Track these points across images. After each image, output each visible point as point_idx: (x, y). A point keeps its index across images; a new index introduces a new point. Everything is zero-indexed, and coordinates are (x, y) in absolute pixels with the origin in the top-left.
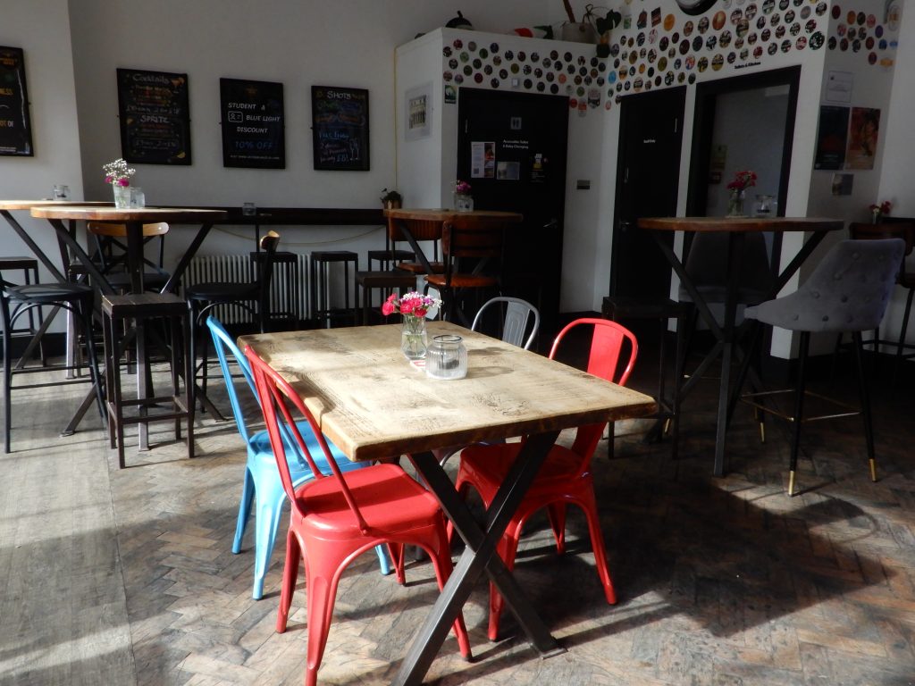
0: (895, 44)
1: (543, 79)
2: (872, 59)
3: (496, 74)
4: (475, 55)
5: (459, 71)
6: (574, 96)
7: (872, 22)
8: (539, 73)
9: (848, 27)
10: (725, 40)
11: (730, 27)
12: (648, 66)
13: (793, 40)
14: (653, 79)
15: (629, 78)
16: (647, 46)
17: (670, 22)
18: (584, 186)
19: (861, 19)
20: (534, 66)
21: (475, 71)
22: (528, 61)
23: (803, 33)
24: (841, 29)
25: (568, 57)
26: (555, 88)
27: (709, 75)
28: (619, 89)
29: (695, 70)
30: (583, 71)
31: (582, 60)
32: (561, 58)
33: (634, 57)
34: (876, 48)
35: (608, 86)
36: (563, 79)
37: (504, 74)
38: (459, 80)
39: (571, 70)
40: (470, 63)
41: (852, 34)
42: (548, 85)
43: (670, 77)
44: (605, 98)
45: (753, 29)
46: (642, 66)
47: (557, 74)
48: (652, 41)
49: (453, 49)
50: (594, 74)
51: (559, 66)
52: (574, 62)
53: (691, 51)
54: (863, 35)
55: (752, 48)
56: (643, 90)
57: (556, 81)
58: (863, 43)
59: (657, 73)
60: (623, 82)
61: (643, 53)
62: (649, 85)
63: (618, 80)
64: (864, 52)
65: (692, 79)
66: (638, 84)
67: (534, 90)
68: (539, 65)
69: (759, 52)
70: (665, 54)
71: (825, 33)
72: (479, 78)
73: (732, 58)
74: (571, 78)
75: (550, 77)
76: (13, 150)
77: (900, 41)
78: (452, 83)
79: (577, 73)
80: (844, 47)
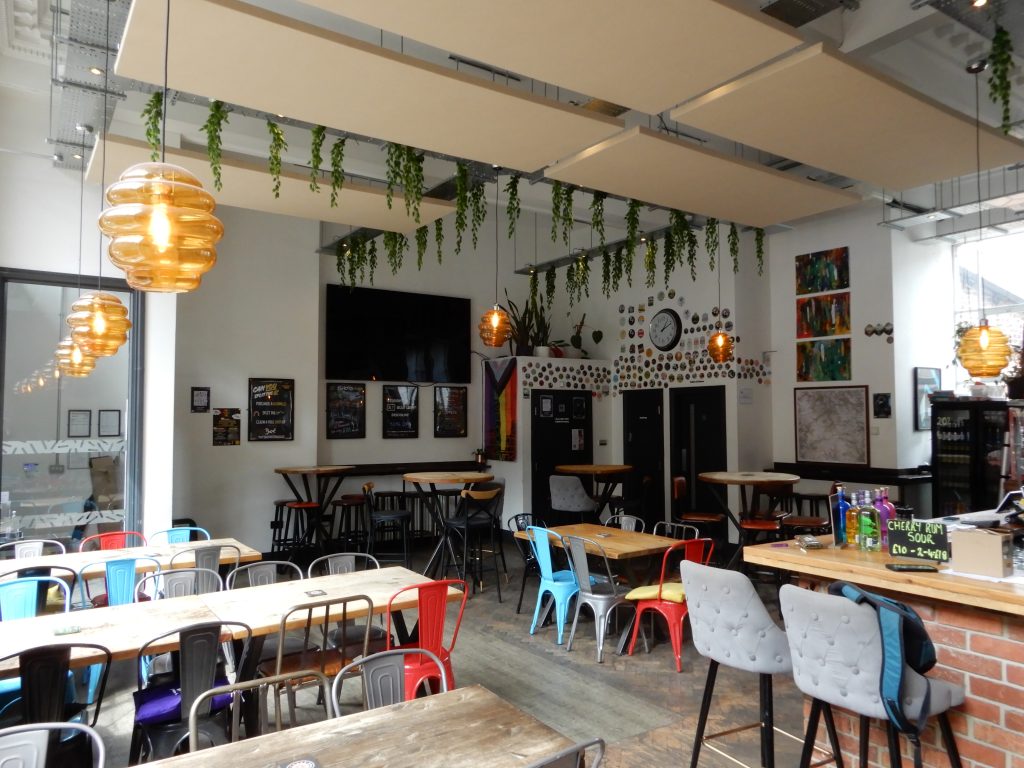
0: (770, 373)
1: (577, 382)
2: (760, 381)
3: (551, 380)
4: (539, 370)
5: (531, 380)
6: (595, 390)
7: (757, 364)
8: (574, 378)
9: (746, 367)
10: (683, 367)
11: (684, 360)
12: (638, 375)
13: (720, 372)
14: (642, 383)
15: (626, 380)
16: (636, 363)
17: (649, 353)
18: (603, 443)
19: (752, 362)
20: (572, 374)
21: (540, 379)
22: (568, 372)
23: (724, 369)
24: (743, 368)
25: (590, 368)
26: (583, 386)
27: (676, 384)
28: (621, 385)
29: (667, 380)
30: (599, 375)
31: (597, 369)
32: (586, 369)
33: (629, 369)
34: (761, 376)
35: (613, 384)
36: (587, 381)
37: (555, 380)
38: (531, 384)
39: (592, 375)
40: (537, 375)
41: (748, 370)
42: (580, 385)
43: (653, 383)
44: (612, 391)
45: (698, 363)
46: (635, 375)
47: (584, 378)
48: (639, 361)
49: (527, 368)
50: (605, 376)
51: (585, 373)
52: (593, 371)
53: (664, 370)
54: (754, 370)
55: (698, 373)
56: (636, 388)
57: (584, 382)
58: (754, 374)
59: (644, 379)
60: (623, 382)
61: (634, 367)
62: (640, 386)
63: (620, 381)
64: (755, 378)
65: (666, 385)
66: (633, 385)
67: (572, 388)
68: (574, 373)
69: (702, 376)
70: (649, 369)
71: (735, 370)
72: (542, 383)
73: (688, 377)
74: (592, 380)
75: (581, 380)
76: (283, 437)
77: (772, 371)
78: (527, 387)
79: (595, 377)
80: (745, 376)
